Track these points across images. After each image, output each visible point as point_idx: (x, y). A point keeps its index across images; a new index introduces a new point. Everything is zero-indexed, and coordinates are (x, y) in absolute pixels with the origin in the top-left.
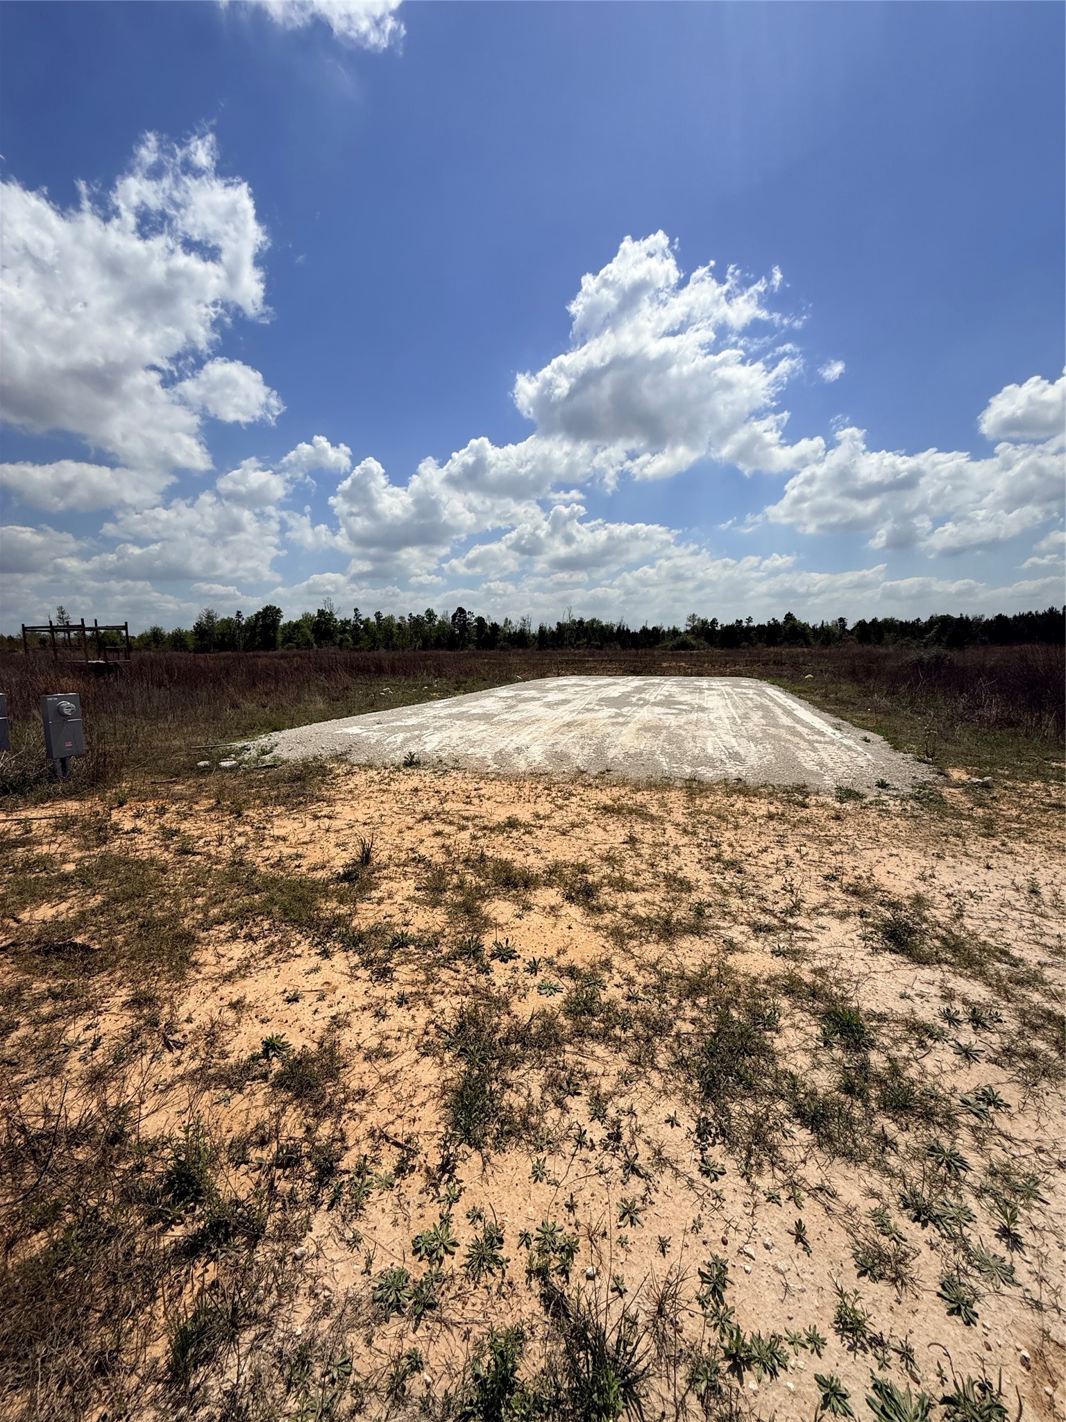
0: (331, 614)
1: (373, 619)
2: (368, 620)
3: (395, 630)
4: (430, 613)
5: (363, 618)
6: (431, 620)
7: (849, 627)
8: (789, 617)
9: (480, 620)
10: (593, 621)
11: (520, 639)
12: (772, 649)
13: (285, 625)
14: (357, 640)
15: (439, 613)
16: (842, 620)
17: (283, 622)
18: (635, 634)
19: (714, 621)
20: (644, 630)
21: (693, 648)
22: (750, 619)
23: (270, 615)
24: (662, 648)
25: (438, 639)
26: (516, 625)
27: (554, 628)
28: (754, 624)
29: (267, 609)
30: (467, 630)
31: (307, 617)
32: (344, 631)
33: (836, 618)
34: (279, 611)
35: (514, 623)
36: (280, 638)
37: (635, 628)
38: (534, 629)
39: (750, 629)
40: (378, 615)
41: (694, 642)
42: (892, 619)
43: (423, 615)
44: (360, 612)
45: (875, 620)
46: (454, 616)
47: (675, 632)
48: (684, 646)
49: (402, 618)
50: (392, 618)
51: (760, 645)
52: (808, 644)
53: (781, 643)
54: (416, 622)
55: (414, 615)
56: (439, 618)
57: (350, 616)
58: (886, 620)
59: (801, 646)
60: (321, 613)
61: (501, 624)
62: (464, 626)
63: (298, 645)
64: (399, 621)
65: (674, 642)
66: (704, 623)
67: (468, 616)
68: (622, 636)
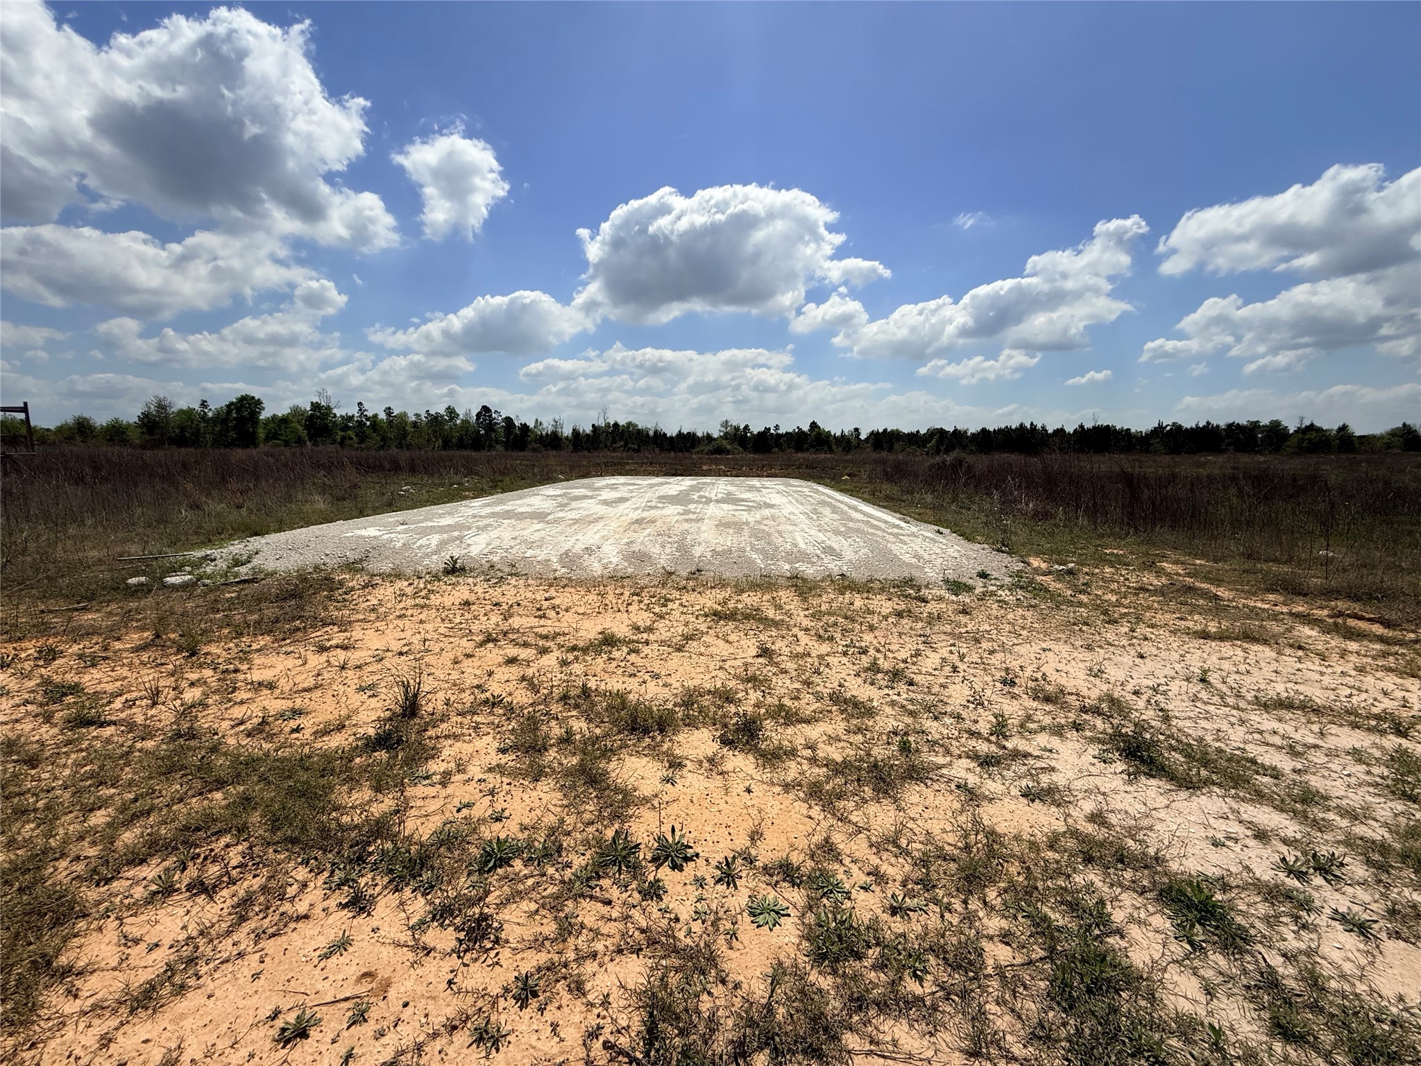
0: (329, 408)
1: (382, 416)
2: (376, 416)
3: (409, 429)
4: (451, 411)
5: (370, 414)
6: (451, 419)
7: (863, 437)
8: (814, 425)
9: (508, 420)
10: (629, 424)
11: (553, 441)
12: (800, 455)
13: (268, 421)
14: (362, 437)
15: (461, 412)
16: (856, 430)
17: (264, 415)
18: (671, 438)
19: (746, 427)
20: (680, 434)
21: (728, 452)
22: (777, 427)
23: (246, 408)
24: (698, 452)
25: (461, 439)
26: (548, 426)
27: (588, 430)
28: (782, 431)
29: (243, 399)
30: (494, 430)
31: (296, 412)
32: (346, 428)
33: (852, 428)
34: (259, 402)
35: (545, 425)
36: (261, 433)
37: (671, 431)
38: (567, 432)
39: (779, 436)
40: (388, 411)
41: (729, 447)
42: (897, 430)
43: (442, 412)
44: (366, 406)
45: (885, 430)
46: (479, 415)
47: (709, 437)
48: (720, 450)
49: (417, 415)
50: (405, 414)
51: (789, 451)
52: (831, 450)
53: (808, 449)
54: (435, 420)
55: (432, 412)
56: (461, 416)
57: (353, 411)
58: (894, 431)
59: (825, 453)
60: (315, 406)
61: (531, 425)
62: (491, 426)
63: (287, 444)
64: (414, 419)
65: (710, 447)
66: (737, 429)
67: (494, 415)
68: (659, 439)
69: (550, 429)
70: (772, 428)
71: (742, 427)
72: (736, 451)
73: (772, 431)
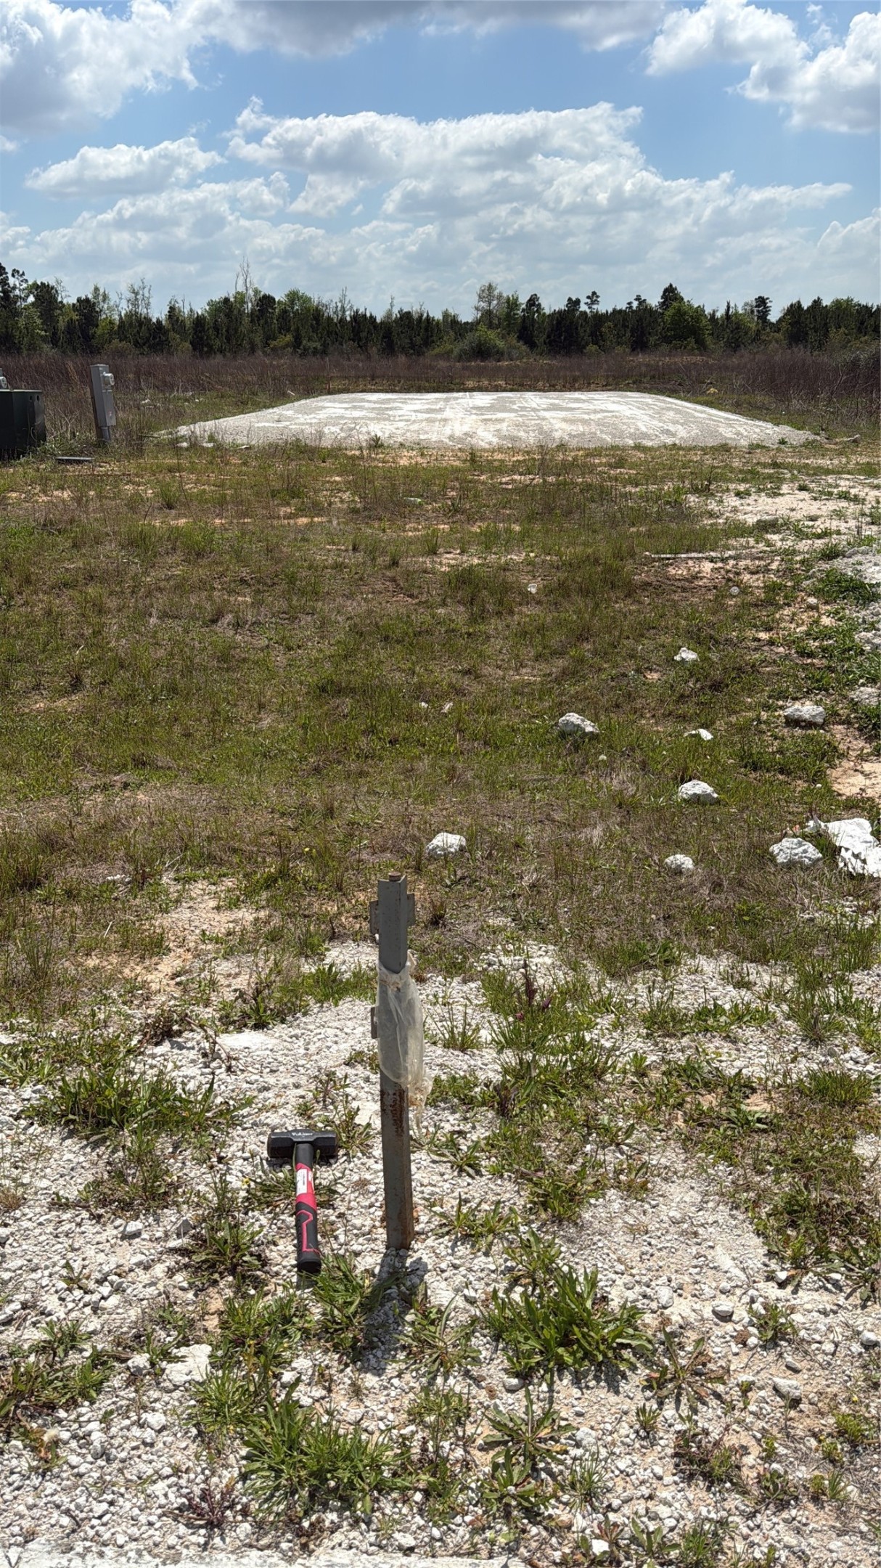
7: (774, 316)
8: (670, 294)
9: (45, 294)
10: (294, 296)
12: (641, 358)
16: (762, 301)
19: (533, 301)
21: (500, 355)
22: (593, 298)
26: (120, 302)
28: (604, 307)
30: (12, 313)
33: (751, 298)
35: (113, 298)
38: (159, 313)
39: (600, 319)
41: (501, 344)
42: (849, 301)
45: (817, 303)
47: (451, 322)
48: (482, 352)
51: (619, 350)
52: (704, 348)
53: (657, 346)
58: (837, 304)
59: (691, 353)
62: (6, 304)
65: (464, 344)
66: (512, 304)
67: (12, 281)
68: (361, 328)
69: (124, 308)
70: (584, 300)
71: (523, 300)
72: (515, 353)
73: (583, 308)
